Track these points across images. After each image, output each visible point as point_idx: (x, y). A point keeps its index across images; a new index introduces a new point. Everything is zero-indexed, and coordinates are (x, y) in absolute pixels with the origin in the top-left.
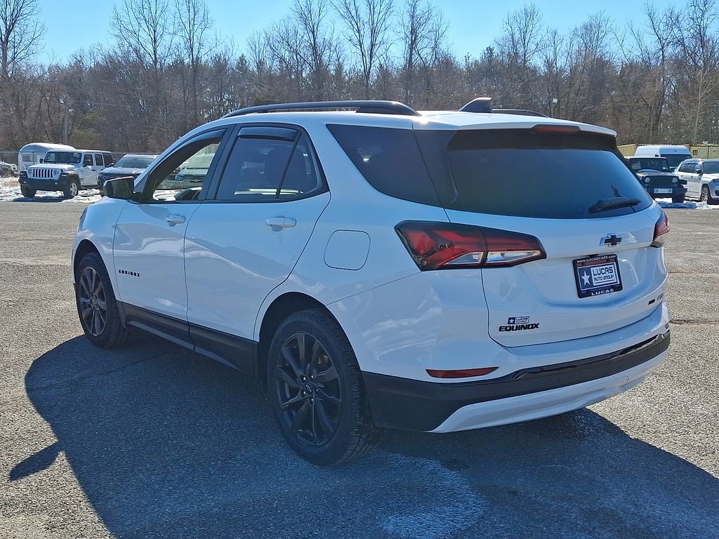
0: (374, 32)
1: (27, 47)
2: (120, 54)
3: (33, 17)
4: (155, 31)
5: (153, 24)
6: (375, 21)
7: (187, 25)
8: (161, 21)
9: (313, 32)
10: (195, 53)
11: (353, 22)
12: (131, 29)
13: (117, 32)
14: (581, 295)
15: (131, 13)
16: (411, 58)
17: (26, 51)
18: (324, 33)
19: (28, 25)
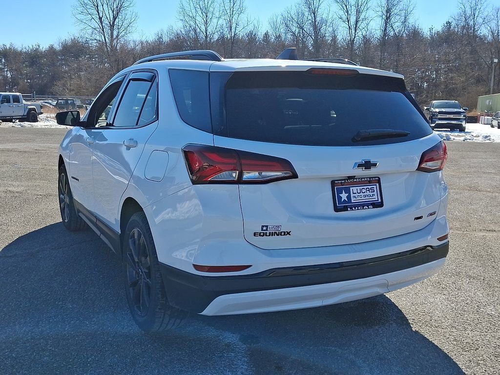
0: (358, 12)
1: (126, 28)
2: (184, 33)
3: (130, 9)
4: (207, 16)
5: (205, 12)
6: (360, 4)
7: (228, 11)
8: (211, 9)
9: (314, 14)
10: (233, 30)
11: (344, 5)
12: (191, 15)
13: (182, 18)
14: (337, 209)
15: (192, 4)
16: (385, 29)
17: (125, 31)
18: (322, 13)
19: (127, 14)
